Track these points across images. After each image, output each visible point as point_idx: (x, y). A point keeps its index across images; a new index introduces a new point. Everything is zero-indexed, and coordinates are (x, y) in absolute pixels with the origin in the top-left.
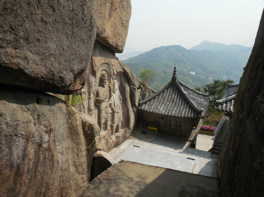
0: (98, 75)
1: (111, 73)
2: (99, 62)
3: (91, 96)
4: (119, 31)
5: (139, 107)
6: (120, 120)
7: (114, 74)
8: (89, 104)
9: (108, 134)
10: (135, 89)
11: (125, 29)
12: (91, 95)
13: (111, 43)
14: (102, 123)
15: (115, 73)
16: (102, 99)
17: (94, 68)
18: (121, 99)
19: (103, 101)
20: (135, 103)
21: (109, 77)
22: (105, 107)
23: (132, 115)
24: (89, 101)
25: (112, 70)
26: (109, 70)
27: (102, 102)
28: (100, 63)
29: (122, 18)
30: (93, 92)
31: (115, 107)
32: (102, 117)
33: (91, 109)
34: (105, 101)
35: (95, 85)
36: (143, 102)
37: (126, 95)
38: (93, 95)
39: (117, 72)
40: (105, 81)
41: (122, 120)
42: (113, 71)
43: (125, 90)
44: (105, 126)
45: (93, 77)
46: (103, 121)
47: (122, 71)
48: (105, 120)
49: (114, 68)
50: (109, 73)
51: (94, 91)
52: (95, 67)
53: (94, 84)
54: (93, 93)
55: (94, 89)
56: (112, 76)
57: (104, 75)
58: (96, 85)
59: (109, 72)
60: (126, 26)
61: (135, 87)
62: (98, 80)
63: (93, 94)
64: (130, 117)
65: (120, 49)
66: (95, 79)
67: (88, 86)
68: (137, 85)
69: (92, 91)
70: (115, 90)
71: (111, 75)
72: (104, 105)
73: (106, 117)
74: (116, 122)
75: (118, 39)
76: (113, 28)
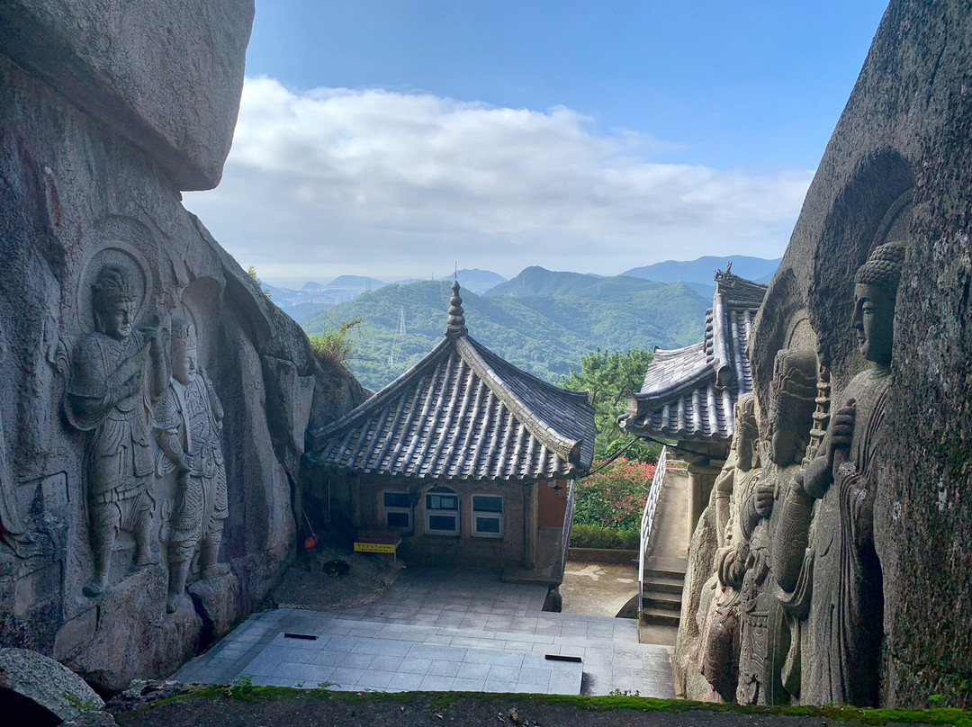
0: (82, 270)
1: (157, 271)
2: (84, 207)
3: (34, 375)
4: (195, 74)
5: (308, 455)
6: (215, 514)
7: (176, 281)
8: (21, 420)
9: (152, 587)
10: (286, 369)
11: (225, 73)
12: (38, 371)
13: (153, 122)
14: (111, 529)
15: (184, 277)
16: (107, 398)
17: (53, 226)
18: (221, 413)
19: (113, 405)
20: (291, 437)
21: (149, 292)
22: (126, 441)
23: (276, 491)
24: (26, 405)
25: (160, 259)
26: (149, 260)
27: (103, 411)
28: (88, 209)
29: (204, 11)
30: (47, 354)
31: (185, 451)
32: (108, 496)
33: (38, 449)
34: (124, 406)
35: (61, 322)
36: (329, 431)
37: (247, 399)
38: (48, 372)
39: (191, 274)
40: (124, 306)
41: (225, 515)
42: (167, 266)
43: (239, 373)
44: (130, 545)
45: (50, 279)
46: (115, 514)
47: (223, 281)
48: (126, 509)
49: (174, 252)
50: (149, 274)
51: (56, 354)
52: (57, 225)
53: (55, 313)
54: (52, 360)
55: (54, 342)
56: (164, 287)
57: (114, 273)
58: (65, 319)
59: (145, 265)
60: (231, 63)
61: (289, 363)
62: (80, 298)
63: (54, 367)
64: (269, 500)
65: (204, 162)
66: (62, 289)
67: (15, 320)
68: (295, 354)
69: (42, 349)
70: (188, 366)
71: (157, 283)
72: (117, 430)
73: (134, 493)
74: (197, 523)
75: (188, 111)
76: (160, 45)
